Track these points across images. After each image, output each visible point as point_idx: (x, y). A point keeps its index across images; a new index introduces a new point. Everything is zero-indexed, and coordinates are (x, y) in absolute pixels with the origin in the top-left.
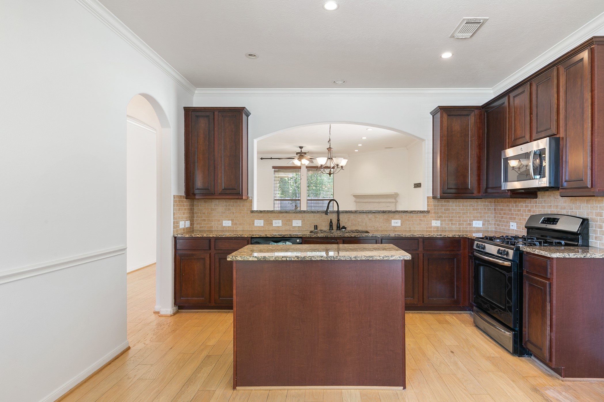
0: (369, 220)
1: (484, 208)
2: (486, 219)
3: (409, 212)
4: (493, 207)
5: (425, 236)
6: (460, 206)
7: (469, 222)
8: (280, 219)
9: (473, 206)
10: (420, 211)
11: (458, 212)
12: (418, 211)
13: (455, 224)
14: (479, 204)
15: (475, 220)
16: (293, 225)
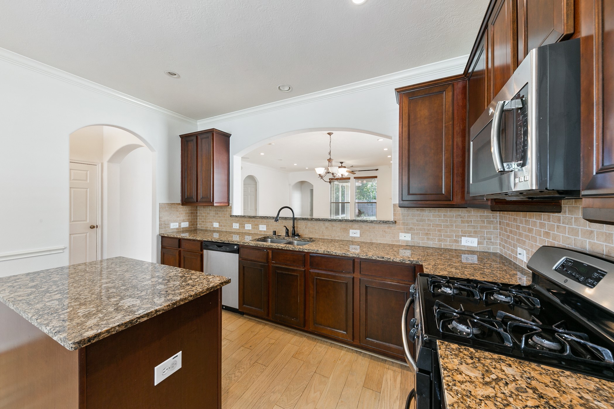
0: (326, 228)
1: (482, 221)
2: (485, 235)
3: (369, 222)
4: (498, 220)
5: (360, 257)
6: (440, 217)
7: (454, 239)
8: (250, 224)
9: (461, 218)
10: (383, 221)
11: (438, 224)
12: (381, 221)
13: (432, 239)
14: (473, 214)
15: (465, 236)
16: (260, 230)
